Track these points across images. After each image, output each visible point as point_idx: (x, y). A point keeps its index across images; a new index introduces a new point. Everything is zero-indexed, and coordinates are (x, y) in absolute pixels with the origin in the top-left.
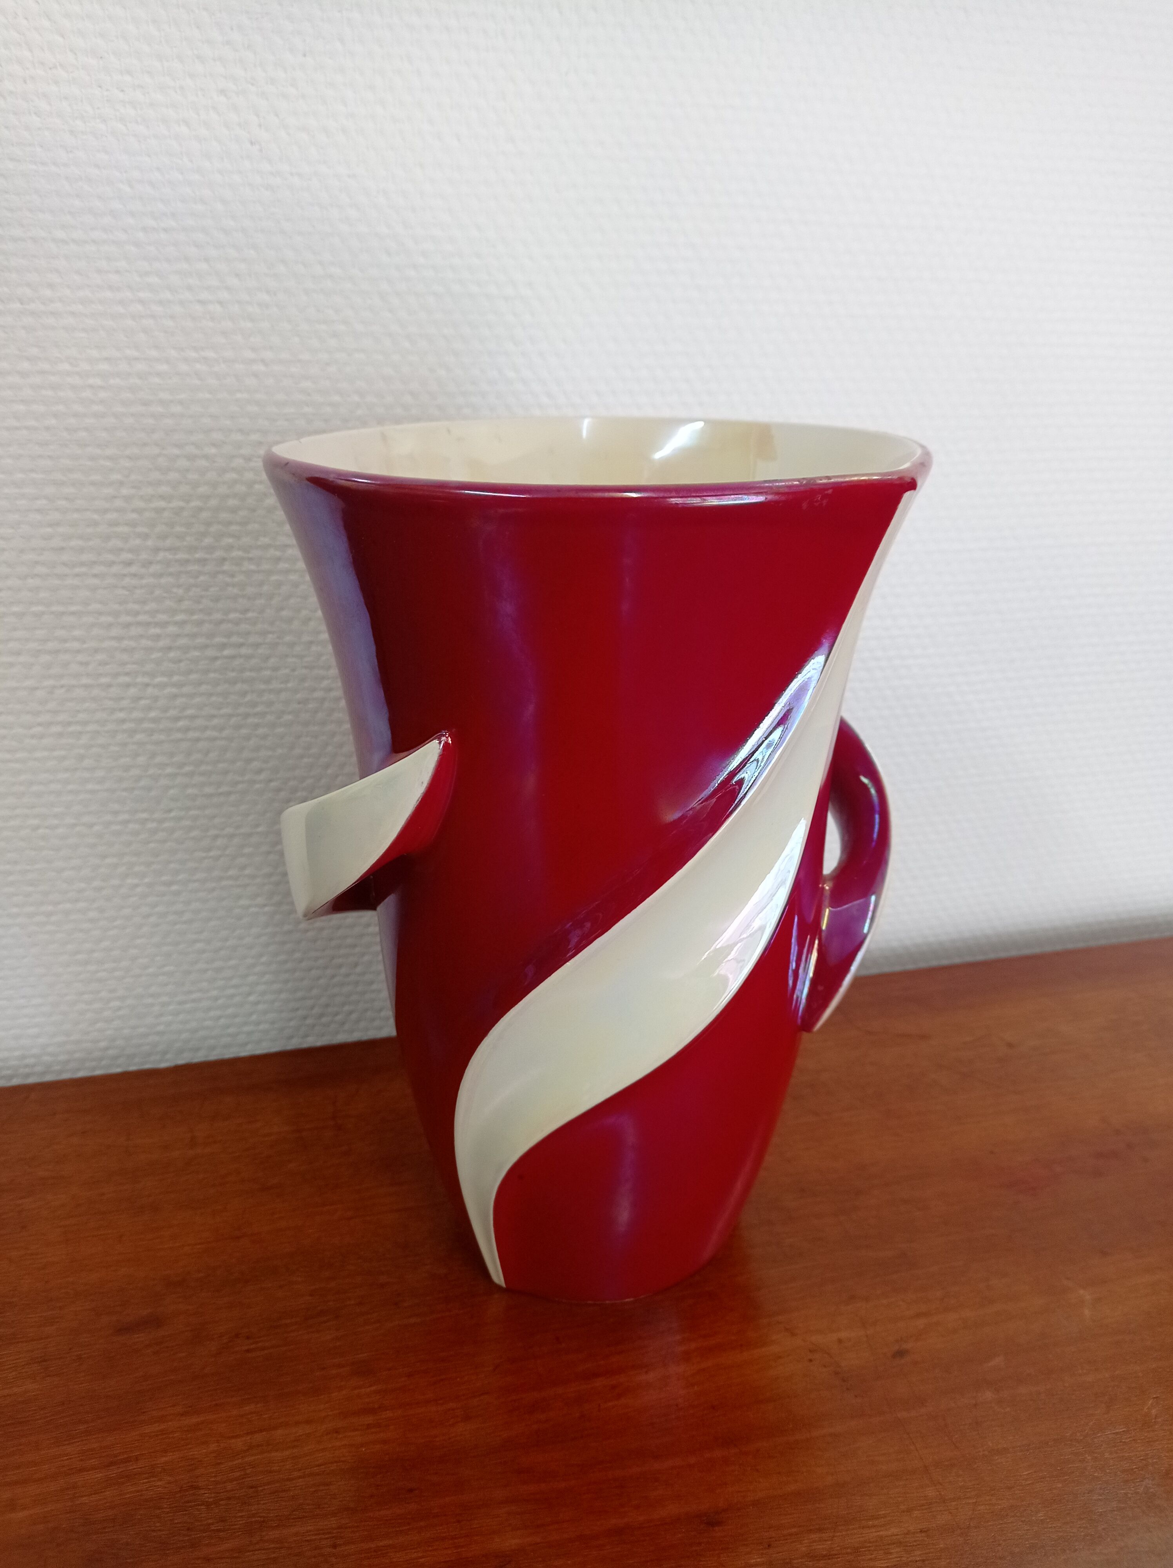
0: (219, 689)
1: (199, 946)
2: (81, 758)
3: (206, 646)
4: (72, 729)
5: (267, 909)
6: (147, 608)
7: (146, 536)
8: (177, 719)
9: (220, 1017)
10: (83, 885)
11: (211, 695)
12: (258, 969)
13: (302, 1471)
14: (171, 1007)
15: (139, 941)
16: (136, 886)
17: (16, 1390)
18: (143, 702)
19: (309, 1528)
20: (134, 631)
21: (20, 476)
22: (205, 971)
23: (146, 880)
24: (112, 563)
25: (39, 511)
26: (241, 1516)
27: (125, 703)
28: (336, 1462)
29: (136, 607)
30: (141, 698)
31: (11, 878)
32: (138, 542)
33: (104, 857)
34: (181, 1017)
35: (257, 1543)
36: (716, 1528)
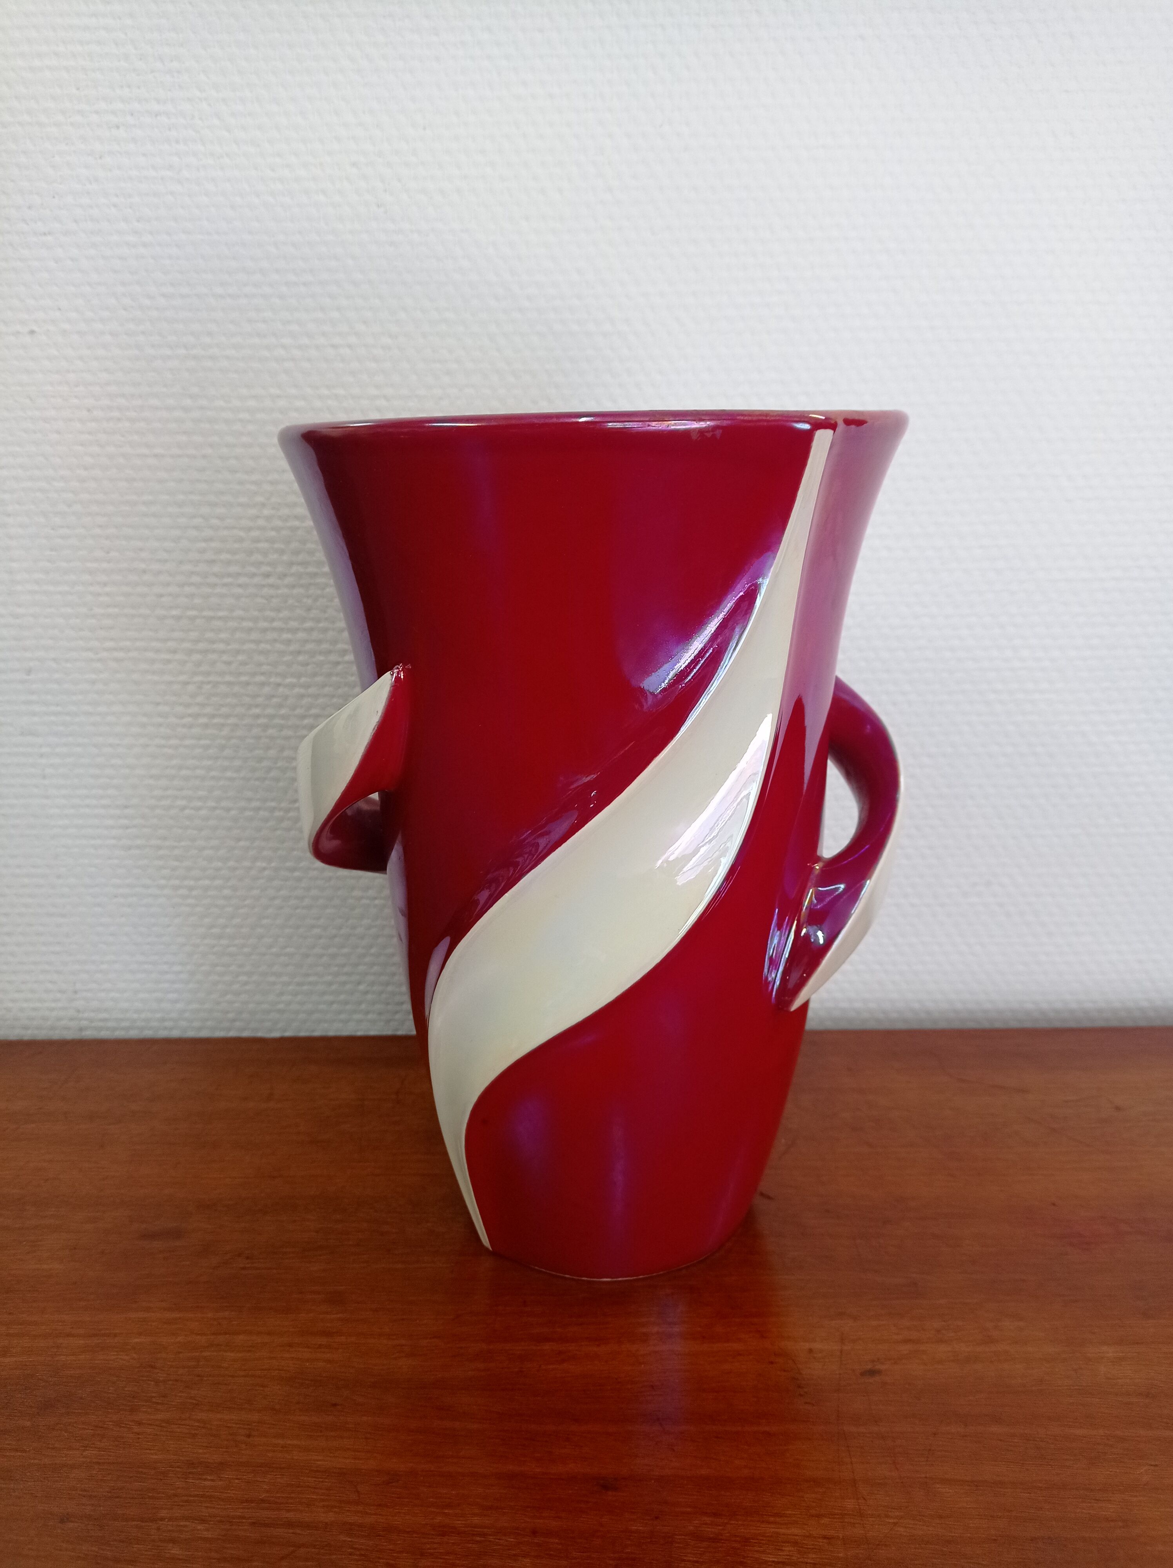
0: (340, 691)
1: (316, 931)
2: (223, 748)
3: (330, 652)
4: (216, 721)
5: (377, 902)
6: (281, 615)
7: (282, 552)
8: (303, 717)
9: (332, 1003)
10: (220, 864)
11: (333, 696)
12: (367, 959)
13: (247, 1371)
14: (291, 988)
15: (265, 921)
16: (264, 869)
17: (45, 1266)
18: (275, 700)
19: (234, 1417)
20: (270, 636)
21: (181, 497)
22: (321, 956)
23: (273, 865)
24: (254, 575)
25: (196, 528)
26: (180, 1396)
27: (260, 700)
28: (279, 1370)
29: (272, 614)
30: (273, 696)
31: (161, 852)
32: (275, 556)
33: (239, 840)
34: (299, 998)
35: (185, 1420)
36: (610, 1493)
